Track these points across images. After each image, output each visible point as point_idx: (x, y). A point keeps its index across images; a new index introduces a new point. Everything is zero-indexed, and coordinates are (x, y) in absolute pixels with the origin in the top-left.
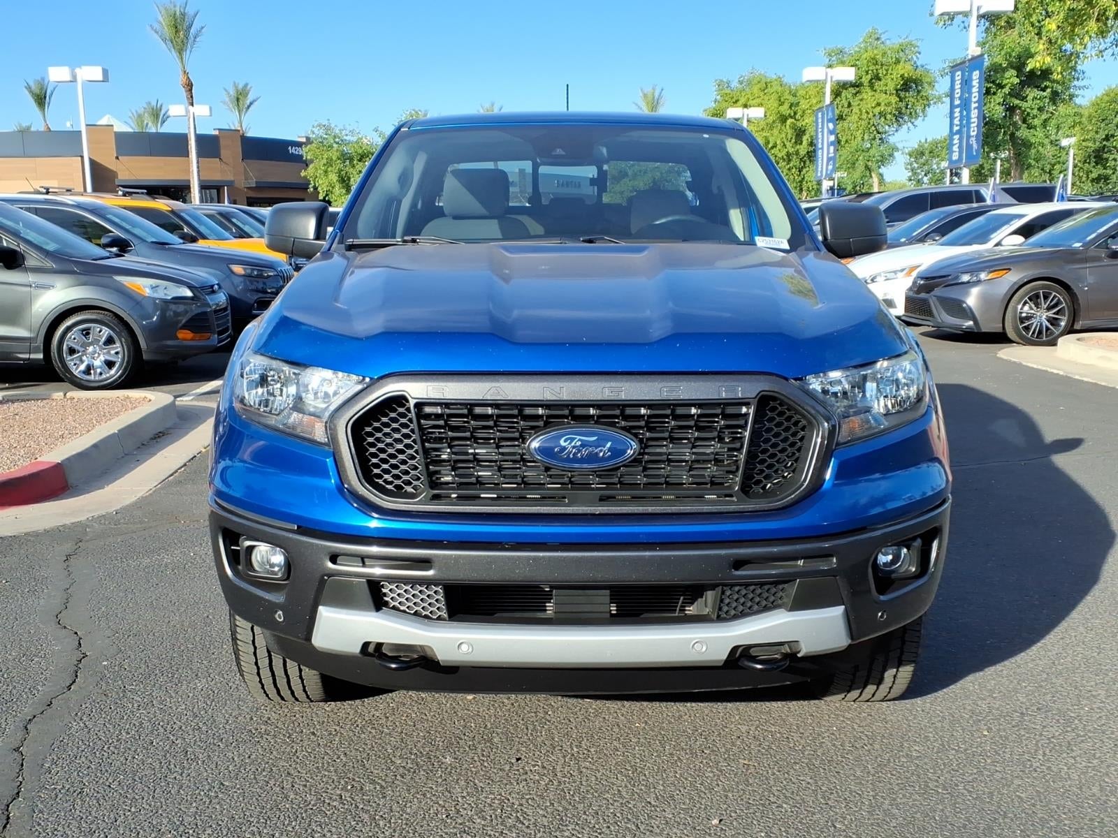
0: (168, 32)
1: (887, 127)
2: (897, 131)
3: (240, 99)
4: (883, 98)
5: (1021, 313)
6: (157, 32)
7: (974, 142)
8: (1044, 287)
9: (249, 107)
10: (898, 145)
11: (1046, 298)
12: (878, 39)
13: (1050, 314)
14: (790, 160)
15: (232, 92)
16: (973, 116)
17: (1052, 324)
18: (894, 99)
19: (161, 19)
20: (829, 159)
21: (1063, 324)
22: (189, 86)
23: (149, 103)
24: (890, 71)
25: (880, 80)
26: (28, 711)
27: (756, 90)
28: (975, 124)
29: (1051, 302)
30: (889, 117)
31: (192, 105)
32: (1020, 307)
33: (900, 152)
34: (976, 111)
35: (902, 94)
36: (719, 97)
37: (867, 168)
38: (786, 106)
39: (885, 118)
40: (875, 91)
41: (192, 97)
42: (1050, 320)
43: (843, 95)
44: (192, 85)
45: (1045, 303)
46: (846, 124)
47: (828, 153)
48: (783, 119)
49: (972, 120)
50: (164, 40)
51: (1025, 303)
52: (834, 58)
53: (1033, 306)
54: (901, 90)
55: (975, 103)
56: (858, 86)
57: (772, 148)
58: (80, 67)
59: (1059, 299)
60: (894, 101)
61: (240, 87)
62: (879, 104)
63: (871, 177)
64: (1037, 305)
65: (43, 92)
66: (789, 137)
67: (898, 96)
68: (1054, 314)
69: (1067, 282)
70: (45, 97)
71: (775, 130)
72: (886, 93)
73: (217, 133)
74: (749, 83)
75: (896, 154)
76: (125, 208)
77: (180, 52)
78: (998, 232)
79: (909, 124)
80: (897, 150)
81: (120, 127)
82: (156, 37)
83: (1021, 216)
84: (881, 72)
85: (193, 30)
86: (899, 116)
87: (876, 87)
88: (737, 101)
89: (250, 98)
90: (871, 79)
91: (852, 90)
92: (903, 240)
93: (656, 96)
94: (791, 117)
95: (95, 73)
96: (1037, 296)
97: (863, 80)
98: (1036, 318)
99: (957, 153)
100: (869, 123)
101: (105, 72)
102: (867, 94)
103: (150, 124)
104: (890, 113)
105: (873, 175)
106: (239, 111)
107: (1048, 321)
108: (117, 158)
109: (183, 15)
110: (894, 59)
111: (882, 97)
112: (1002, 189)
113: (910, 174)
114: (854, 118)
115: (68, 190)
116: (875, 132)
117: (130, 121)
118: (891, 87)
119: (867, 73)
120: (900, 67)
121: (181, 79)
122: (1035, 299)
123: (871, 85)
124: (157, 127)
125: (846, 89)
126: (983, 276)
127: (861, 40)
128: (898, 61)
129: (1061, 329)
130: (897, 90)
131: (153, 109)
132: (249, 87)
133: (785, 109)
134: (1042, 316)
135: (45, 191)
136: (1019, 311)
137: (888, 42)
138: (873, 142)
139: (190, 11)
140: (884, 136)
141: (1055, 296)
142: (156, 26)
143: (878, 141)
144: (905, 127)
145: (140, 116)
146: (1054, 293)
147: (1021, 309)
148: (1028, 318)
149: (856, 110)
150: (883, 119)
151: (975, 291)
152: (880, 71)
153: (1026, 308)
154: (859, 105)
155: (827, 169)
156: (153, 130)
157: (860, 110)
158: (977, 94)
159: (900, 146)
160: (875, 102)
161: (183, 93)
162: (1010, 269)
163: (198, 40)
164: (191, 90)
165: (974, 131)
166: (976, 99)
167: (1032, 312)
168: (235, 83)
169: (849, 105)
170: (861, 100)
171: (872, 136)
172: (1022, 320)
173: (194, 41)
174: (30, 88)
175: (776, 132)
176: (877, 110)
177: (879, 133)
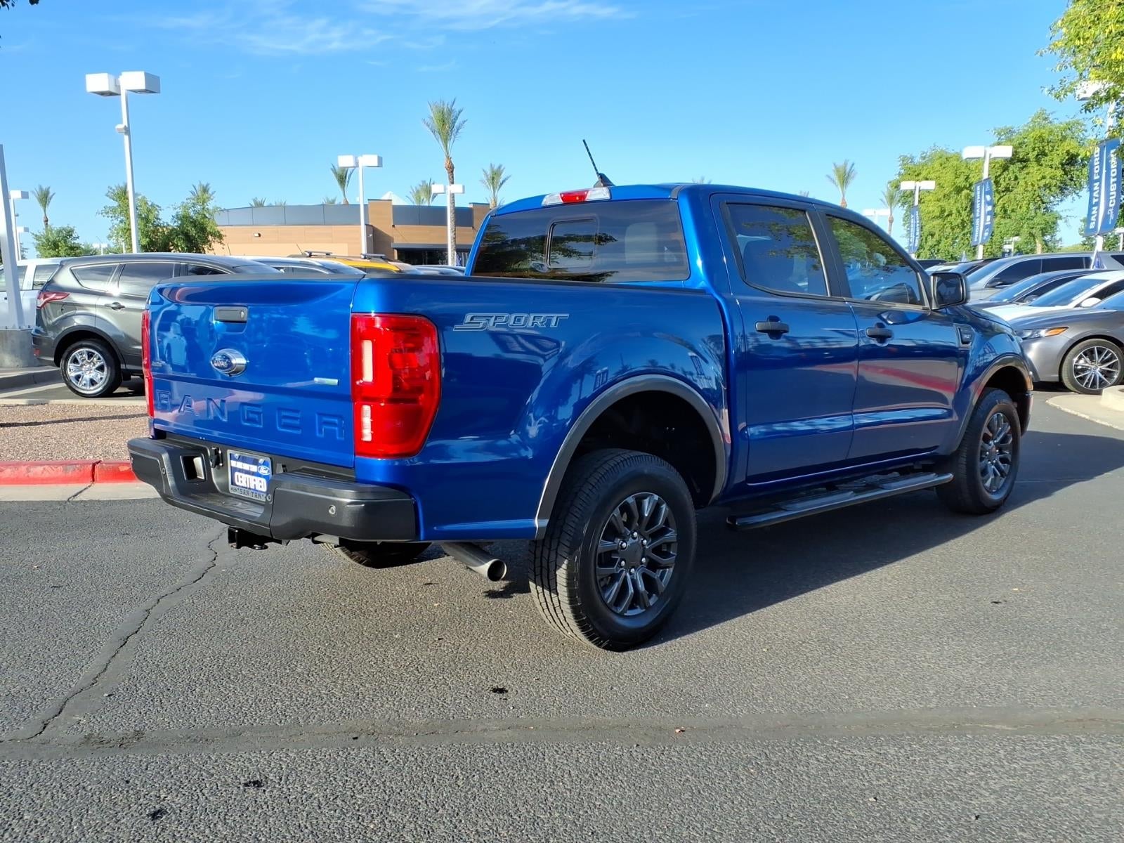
0: (436, 125)
1: (1052, 198)
2: (1061, 201)
3: (495, 178)
4: (1048, 172)
5: (1077, 366)
6: (429, 126)
7: (1112, 212)
8: (1098, 344)
9: (502, 184)
10: (1061, 214)
11: (1100, 353)
12: (1046, 119)
13: (1104, 367)
14: (964, 227)
15: (489, 172)
16: (1112, 190)
17: (1105, 377)
18: (1059, 173)
19: (432, 115)
20: (985, 227)
21: (1116, 377)
22: (451, 169)
23: (424, 182)
24: (1056, 148)
25: (1046, 155)
26: (164, 591)
27: (937, 165)
28: (1114, 197)
29: (1105, 356)
30: (1053, 189)
31: (453, 183)
32: (1076, 359)
33: (1063, 220)
34: (1115, 185)
35: (1067, 168)
36: (903, 171)
37: (1032, 235)
38: (962, 178)
39: (1050, 190)
40: (1041, 165)
41: (453, 177)
42: (1103, 372)
43: (1011, 169)
44: (453, 167)
45: (1099, 358)
46: (1012, 195)
47: (985, 221)
48: (959, 190)
49: (1111, 194)
50: (433, 132)
51: (1080, 358)
52: (1003, 137)
53: (1088, 359)
54: (1068, 164)
55: (1114, 178)
56: (1024, 162)
57: (948, 215)
58: (361, 155)
59: (1113, 354)
60: (1059, 174)
61: (496, 168)
62: (1044, 177)
63: (1035, 243)
64: (1092, 359)
65: (345, 173)
66: (964, 205)
67: (1064, 170)
68: (1109, 367)
69: (1120, 340)
70: (346, 177)
71: (951, 200)
72: (1052, 167)
73: (471, 206)
74: (932, 160)
75: (1059, 222)
76: (358, 268)
77: (445, 141)
78: (1080, 295)
79: (1074, 195)
80: (1061, 218)
81: (398, 201)
82: (428, 129)
83: (1104, 281)
84: (1047, 150)
85: (457, 124)
86: (1062, 189)
87: (1042, 162)
88: (918, 175)
89: (503, 176)
90: (1037, 155)
91: (1019, 165)
92: (1005, 300)
93: (848, 170)
94: (967, 189)
95: (373, 160)
96: (1092, 351)
97: (1030, 155)
98: (1090, 370)
99: (1094, 223)
100: (1034, 195)
101: (380, 160)
102: (1033, 168)
103: (425, 199)
104: (1055, 186)
105: (1037, 241)
106: (494, 188)
107: (1101, 373)
108: (394, 226)
109: (450, 111)
110: (1060, 137)
111: (1050, 170)
112: (1112, 256)
113: (1085, 239)
114: (1020, 189)
115: (327, 254)
116: (1040, 202)
117: (411, 196)
118: (1057, 161)
119: (1034, 149)
120: (1066, 143)
121: (444, 162)
122: (1089, 354)
123: (1038, 160)
124: (429, 201)
125: (1013, 164)
126: (1043, 333)
127: (1030, 120)
128: (1064, 138)
129: (1114, 380)
130: (1063, 165)
131: (427, 186)
132: (502, 168)
133: (961, 182)
134: (1096, 369)
135: (308, 254)
136: (1074, 364)
137: (1056, 122)
138: (1038, 211)
139: (456, 108)
140: (1048, 206)
141: (1108, 352)
142: (428, 120)
143: (1042, 210)
144: (1070, 197)
145: (418, 192)
146: (1108, 349)
147: (1077, 362)
148: (1083, 370)
149: (1022, 182)
150: (1048, 191)
151: (1035, 346)
152: (1046, 148)
153: (1082, 362)
154: (1024, 178)
155: (983, 236)
156: (426, 204)
157: (1026, 183)
158: (1115, 170)
159: (1063, 214)
160: (1041, 176)
161: (446, 173)
162: (1067, 328)
163: (459, 131)
164: (452, 172)
165: (1112, 203)
166: (1115, 174)
167: (1087, 365)
168: (491, 165)
169: (1016, 178)
170: (1028, 174)
171: (1037, 205)
172: (1077, 372)
173: (457, 131)
174: (335, 170)
175: (952, 201)
176: (1042, 183)
177: (1043, 203)
